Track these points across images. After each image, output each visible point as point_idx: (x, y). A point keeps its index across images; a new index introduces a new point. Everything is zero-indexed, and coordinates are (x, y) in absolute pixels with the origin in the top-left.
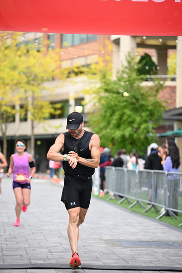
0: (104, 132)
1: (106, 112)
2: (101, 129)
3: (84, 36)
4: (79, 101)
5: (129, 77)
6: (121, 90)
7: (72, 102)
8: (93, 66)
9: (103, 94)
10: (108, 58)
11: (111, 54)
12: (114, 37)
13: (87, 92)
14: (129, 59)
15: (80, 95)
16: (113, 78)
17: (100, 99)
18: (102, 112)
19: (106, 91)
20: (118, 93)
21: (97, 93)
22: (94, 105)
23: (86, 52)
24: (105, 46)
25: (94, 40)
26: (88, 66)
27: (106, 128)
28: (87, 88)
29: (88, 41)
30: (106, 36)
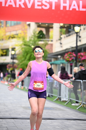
0: (24, 62)
1: (24, 54)
2: (22, 61)
3: (15, 22)
4: (13, 49)
5: (34, 39)
6: (31, 45)
7: (10, 49)
8: (19, 35)
9: (23, 46)
10: (25, 31)
11: (26, 30)
12: (28, 23)
13: (17, 45)
14: (34, 32)
15: (14, 47)
16: (27, 39)
17: (22, 48)
18: (23, 54)
19: (25, 45)
20: (29, 46)
21: (21, 46)
22: (20, 51)
23: (16, 29)
24: (24, 27)
25: (19, 24)
26: (17, 34)
27: (24, 60)
28: (17, 44)
29: (17, 24)
30: (25, 22)
